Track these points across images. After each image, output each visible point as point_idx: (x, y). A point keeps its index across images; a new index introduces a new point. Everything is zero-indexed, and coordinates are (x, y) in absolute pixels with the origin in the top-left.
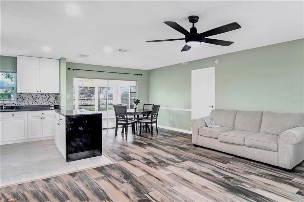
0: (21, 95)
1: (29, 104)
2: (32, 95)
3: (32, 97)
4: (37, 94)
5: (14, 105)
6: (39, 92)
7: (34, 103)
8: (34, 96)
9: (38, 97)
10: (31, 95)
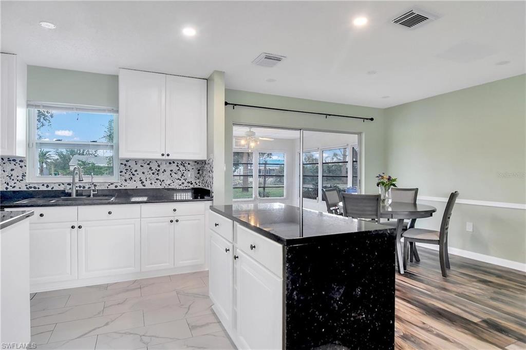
0: (128, 164)
1: (144, 186)
2: (151, 165)
3: (150, 168)
4: (159, 163)
5: (112, 187)
6: (165, 157)
7: (153, 183)
8: (154, 166)
9: (162, 168)
10: (148, 164)
